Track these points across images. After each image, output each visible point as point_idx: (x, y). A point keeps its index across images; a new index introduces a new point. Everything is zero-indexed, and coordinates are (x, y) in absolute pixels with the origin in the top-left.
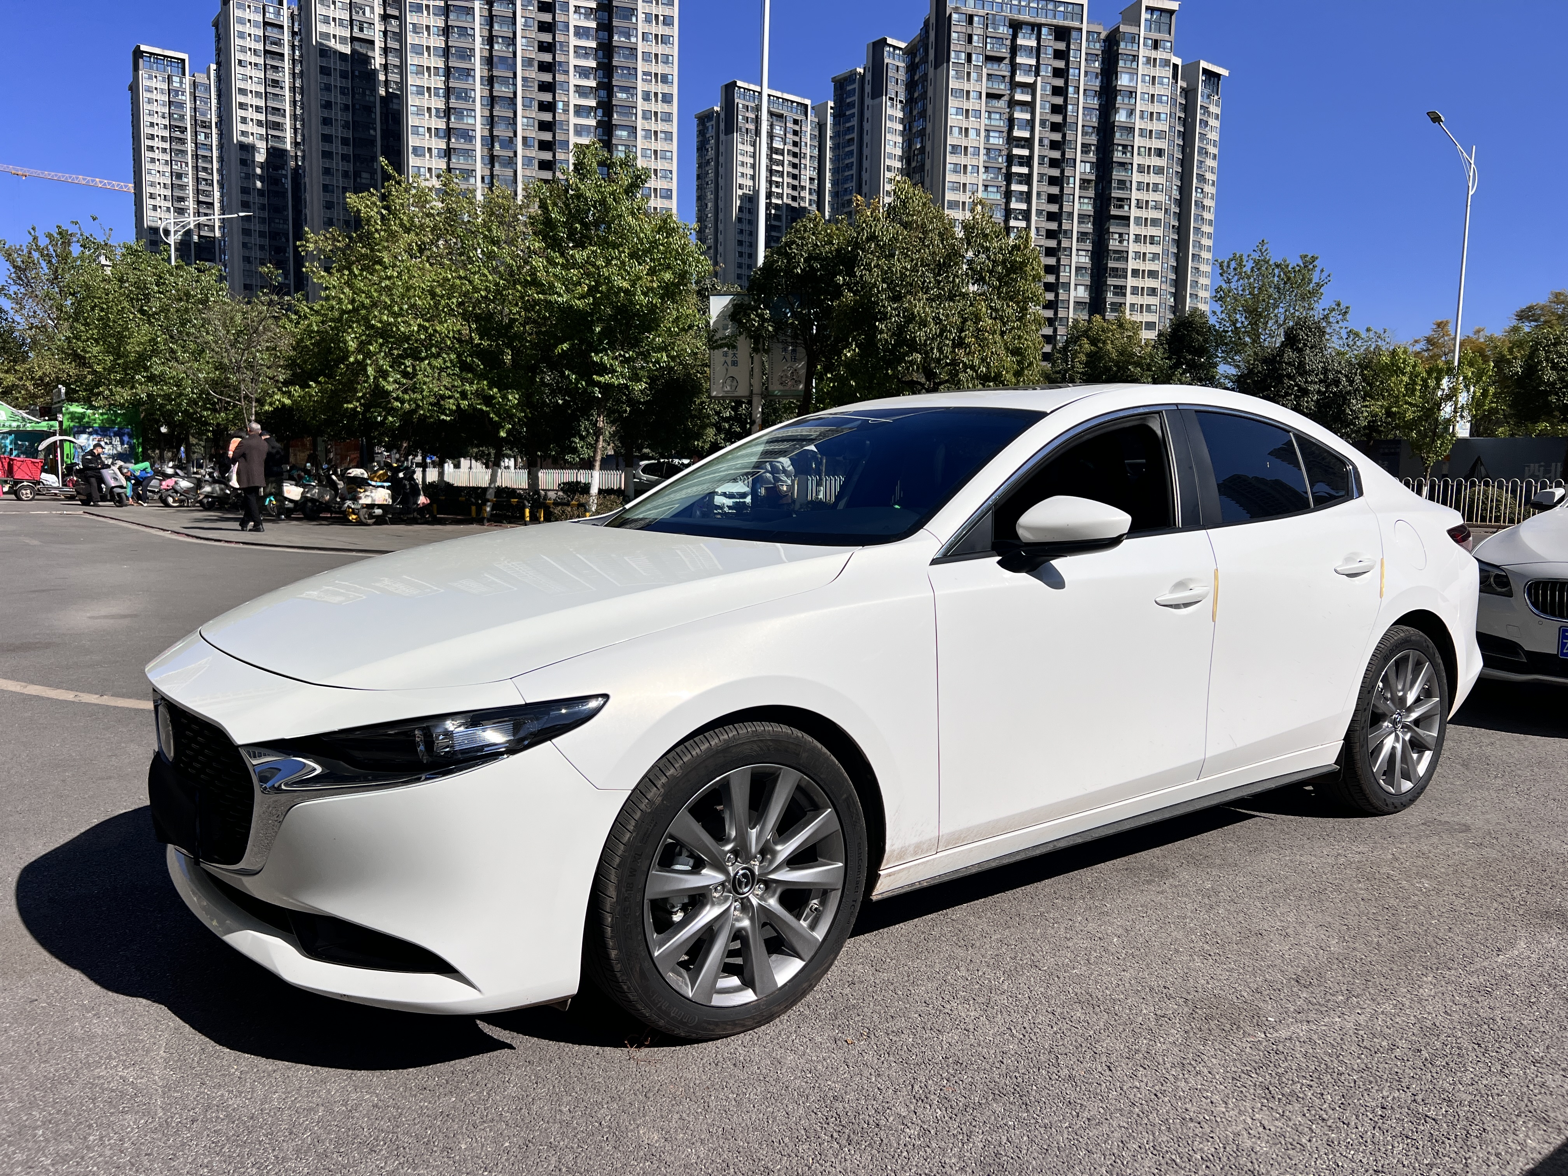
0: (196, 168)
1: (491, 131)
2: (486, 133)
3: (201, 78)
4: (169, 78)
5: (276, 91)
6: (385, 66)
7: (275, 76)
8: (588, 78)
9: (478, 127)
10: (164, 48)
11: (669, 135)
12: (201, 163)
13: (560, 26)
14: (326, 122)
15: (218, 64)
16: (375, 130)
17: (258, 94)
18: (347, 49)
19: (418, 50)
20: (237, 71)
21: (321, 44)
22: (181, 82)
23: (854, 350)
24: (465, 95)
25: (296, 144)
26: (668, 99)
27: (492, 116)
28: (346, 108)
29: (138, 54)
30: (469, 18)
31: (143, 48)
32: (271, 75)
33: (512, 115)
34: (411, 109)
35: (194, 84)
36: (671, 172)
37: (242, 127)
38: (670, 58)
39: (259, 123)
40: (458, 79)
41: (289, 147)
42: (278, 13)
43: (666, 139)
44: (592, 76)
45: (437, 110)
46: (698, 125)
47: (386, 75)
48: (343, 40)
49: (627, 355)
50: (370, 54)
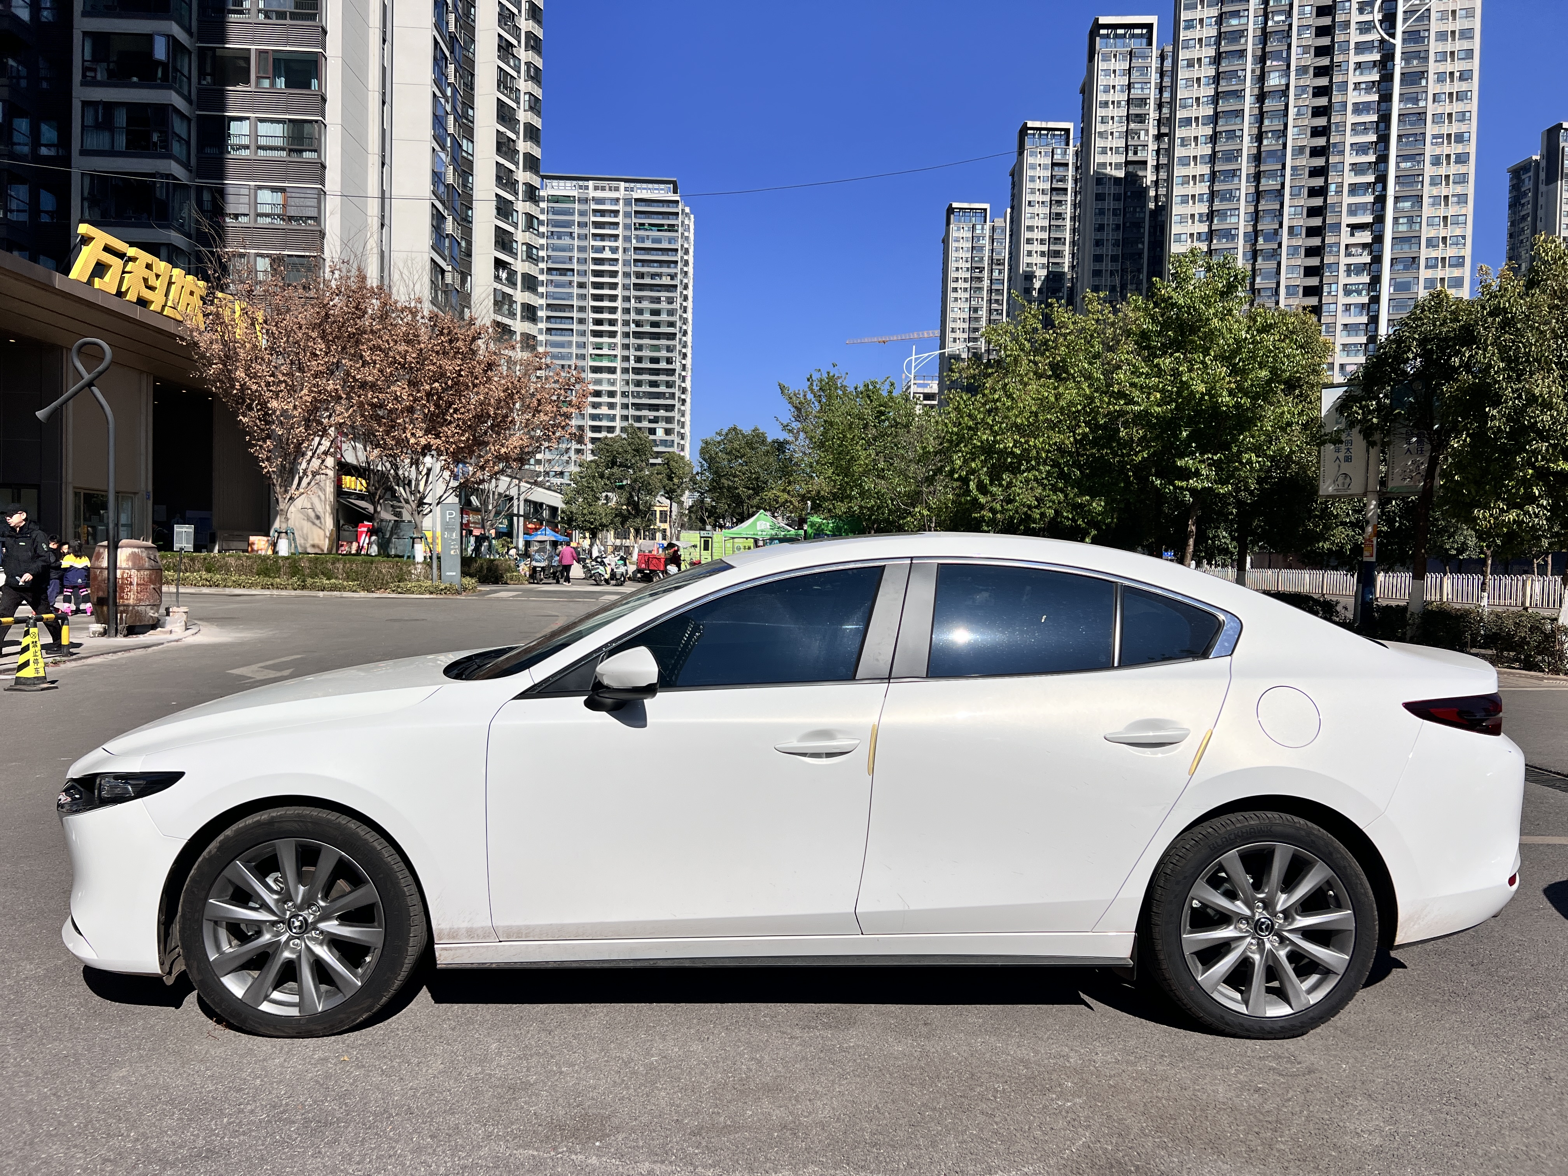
0: (990, 301)
1: (1255, 226)
2: (1250, 229)
3: (999, 222)
4: (974, 227)
5: (1059, 222)
6: (1156, 183)
7: (1059, 210)
8: (1367, 154)
9: (1242, 223)
10: (970, 202)
11: (1462, 198)
12: (994, 297)
13: (1336, 107)
14: (1098, 243)
15: (1012, 208)
16: (1143, 243)
17: (1043, 229)
18: (1121, 174)
19: (1185, 161)
20: (1027, 210)
21: (1098, 173)
22: (983, 229)
23: (1465, 441)
24: (1230, 196)
25: (1073, 267)
26: (1463, 159)
27: (1257, 212)
28: (1117, 227)
29: (950, 210)
30: (1238, 120)
31: (955, 205)
32: (1056, 209)
33: (1278, 207)
34: (1174, 219)
35: (993, 229)
36: (1464, 237)
37: (1027, 260)
38: (1468, 114)
39: (1043, 254)
40: (1224, 181)
41: (1066, 270)
42: (1065, 153)
43: (1458, 203)
44: (1371, 151)
45: (1201, 215)
46: (1511, 180)
47: (1157, 191)
48: (1118, 166)
49: (1215, 458)
50: (1140, 173)
